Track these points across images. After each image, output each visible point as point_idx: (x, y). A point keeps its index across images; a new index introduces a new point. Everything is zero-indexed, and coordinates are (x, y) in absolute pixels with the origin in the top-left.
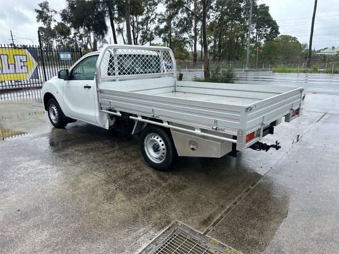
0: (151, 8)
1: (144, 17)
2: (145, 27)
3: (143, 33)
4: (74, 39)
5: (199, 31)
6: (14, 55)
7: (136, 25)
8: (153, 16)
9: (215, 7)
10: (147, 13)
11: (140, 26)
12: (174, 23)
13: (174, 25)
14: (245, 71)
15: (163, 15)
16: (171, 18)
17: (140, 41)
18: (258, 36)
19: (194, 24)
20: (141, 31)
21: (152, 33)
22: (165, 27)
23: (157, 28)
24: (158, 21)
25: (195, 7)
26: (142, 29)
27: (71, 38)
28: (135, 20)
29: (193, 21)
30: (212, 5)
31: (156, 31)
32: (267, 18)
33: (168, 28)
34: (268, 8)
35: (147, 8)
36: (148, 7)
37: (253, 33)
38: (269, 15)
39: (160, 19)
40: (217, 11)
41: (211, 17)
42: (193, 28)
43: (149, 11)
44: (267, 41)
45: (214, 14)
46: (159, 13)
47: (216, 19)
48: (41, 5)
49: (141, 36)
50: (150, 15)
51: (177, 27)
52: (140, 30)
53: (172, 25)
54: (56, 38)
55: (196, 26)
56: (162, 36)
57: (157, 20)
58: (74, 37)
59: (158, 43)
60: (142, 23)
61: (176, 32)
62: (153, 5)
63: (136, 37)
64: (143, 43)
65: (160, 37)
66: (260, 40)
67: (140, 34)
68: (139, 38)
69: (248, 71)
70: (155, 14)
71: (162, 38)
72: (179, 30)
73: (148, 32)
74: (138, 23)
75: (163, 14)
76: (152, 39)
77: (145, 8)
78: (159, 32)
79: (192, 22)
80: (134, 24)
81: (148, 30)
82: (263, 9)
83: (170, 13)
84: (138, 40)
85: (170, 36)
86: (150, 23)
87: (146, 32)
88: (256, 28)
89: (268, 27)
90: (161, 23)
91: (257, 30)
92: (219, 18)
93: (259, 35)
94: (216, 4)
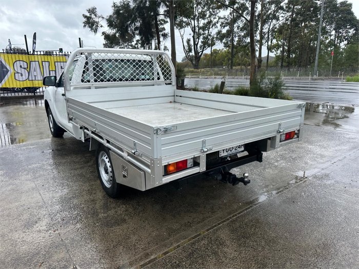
0: (214, 12)
1: (206, 21)
2: (207, 32)
3: (204, 38)
4: (136, 46)
5: (265, 35)
6: (55, 62)
7: (197, 30)
8: (215, 20)
9: (286, 7)
10: (210, 17)
11: (201, 31)
12: (238, 27)
13: (238, 29)
14: (312, 79)
15: (226, 19)
16: (234, 21)
17: (200, 47)
18: (336, 39)
19: (259, 27)
20: (202, 37)
21: (213, 38)
22: (227, 31)
23: (219, 33)
24: (221, 25)
25: (262, 8)
26: (203, 34)
27: (134, 45)
28: (196, 25)
29: (260, 24)
30: (282, 4)
31: (217, 36)
32: (349, 17)
33: (230, 33)
34: (350, 5)
35: (210, 12)
36: (211, 10)
37: (331, 36)
38: (352, 14)
39: (222, 23)
40: (288, 11)
41: (281, 19)
42: (259, 31)
43: (211, 15)
44: (348, 44)
45: (284, 15)
46: (222, 17)
47: (287, 20)
48: (89, 11)
49: (202, 42)
50: (212, 19)
51: (241, 31)
52: (201, 35)
53: (236, 29)
54: (120, 45)
55: (262, 29)
56: (224, 41)
57: (220, 23)
58: (136, 44)
59: (221, 49)
60: (204, 28)
61: (239, 36)
62: (215, 8)
63: (196, 43)
64: (203, 49)
65: (221, 41)
66: (339, 43)
67: (201, 39)
68: (200, 44)
69: (316, 79)
70: (217, 18)
71: (224, 43)
72: (243, 34)
73: (209, 37)
74: (200, 28)
75: (226, 17)
76: (213, 44)
77: (208, 12)
78: (221, 36)
79: (258, 25)
80: (195, 29)
81: (210, 35)
82: (345, 6)
83: (233, 15)
84: (199, 46)
85: (232, 40)
86: (212, 27)
87: (207, 37)
88: (334, 29)
89: (350, 28)
90: (224, 27)
91: (336, 32)
92: (290, 19)
93: (338, 37)
94: (287, 4)
